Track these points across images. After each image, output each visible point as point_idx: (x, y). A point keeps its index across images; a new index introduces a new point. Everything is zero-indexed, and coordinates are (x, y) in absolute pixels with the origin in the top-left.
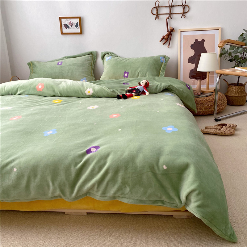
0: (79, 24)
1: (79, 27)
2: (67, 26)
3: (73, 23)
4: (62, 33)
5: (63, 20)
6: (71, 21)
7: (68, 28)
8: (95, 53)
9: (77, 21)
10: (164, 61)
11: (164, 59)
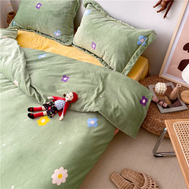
10: (144, 43)
11: (144, 40)
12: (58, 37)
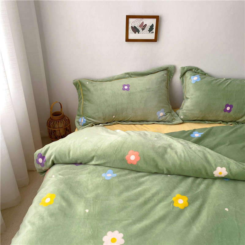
0: (154, 27)
1: (154, 30)
2: (135, 30)
3: (146, 25)
4: (128, 40)
5: (131, 20)
6: (143, 23)
7: (137, 33)
8: (173, 68)
9: (153, 21)
12: (161, 118)
